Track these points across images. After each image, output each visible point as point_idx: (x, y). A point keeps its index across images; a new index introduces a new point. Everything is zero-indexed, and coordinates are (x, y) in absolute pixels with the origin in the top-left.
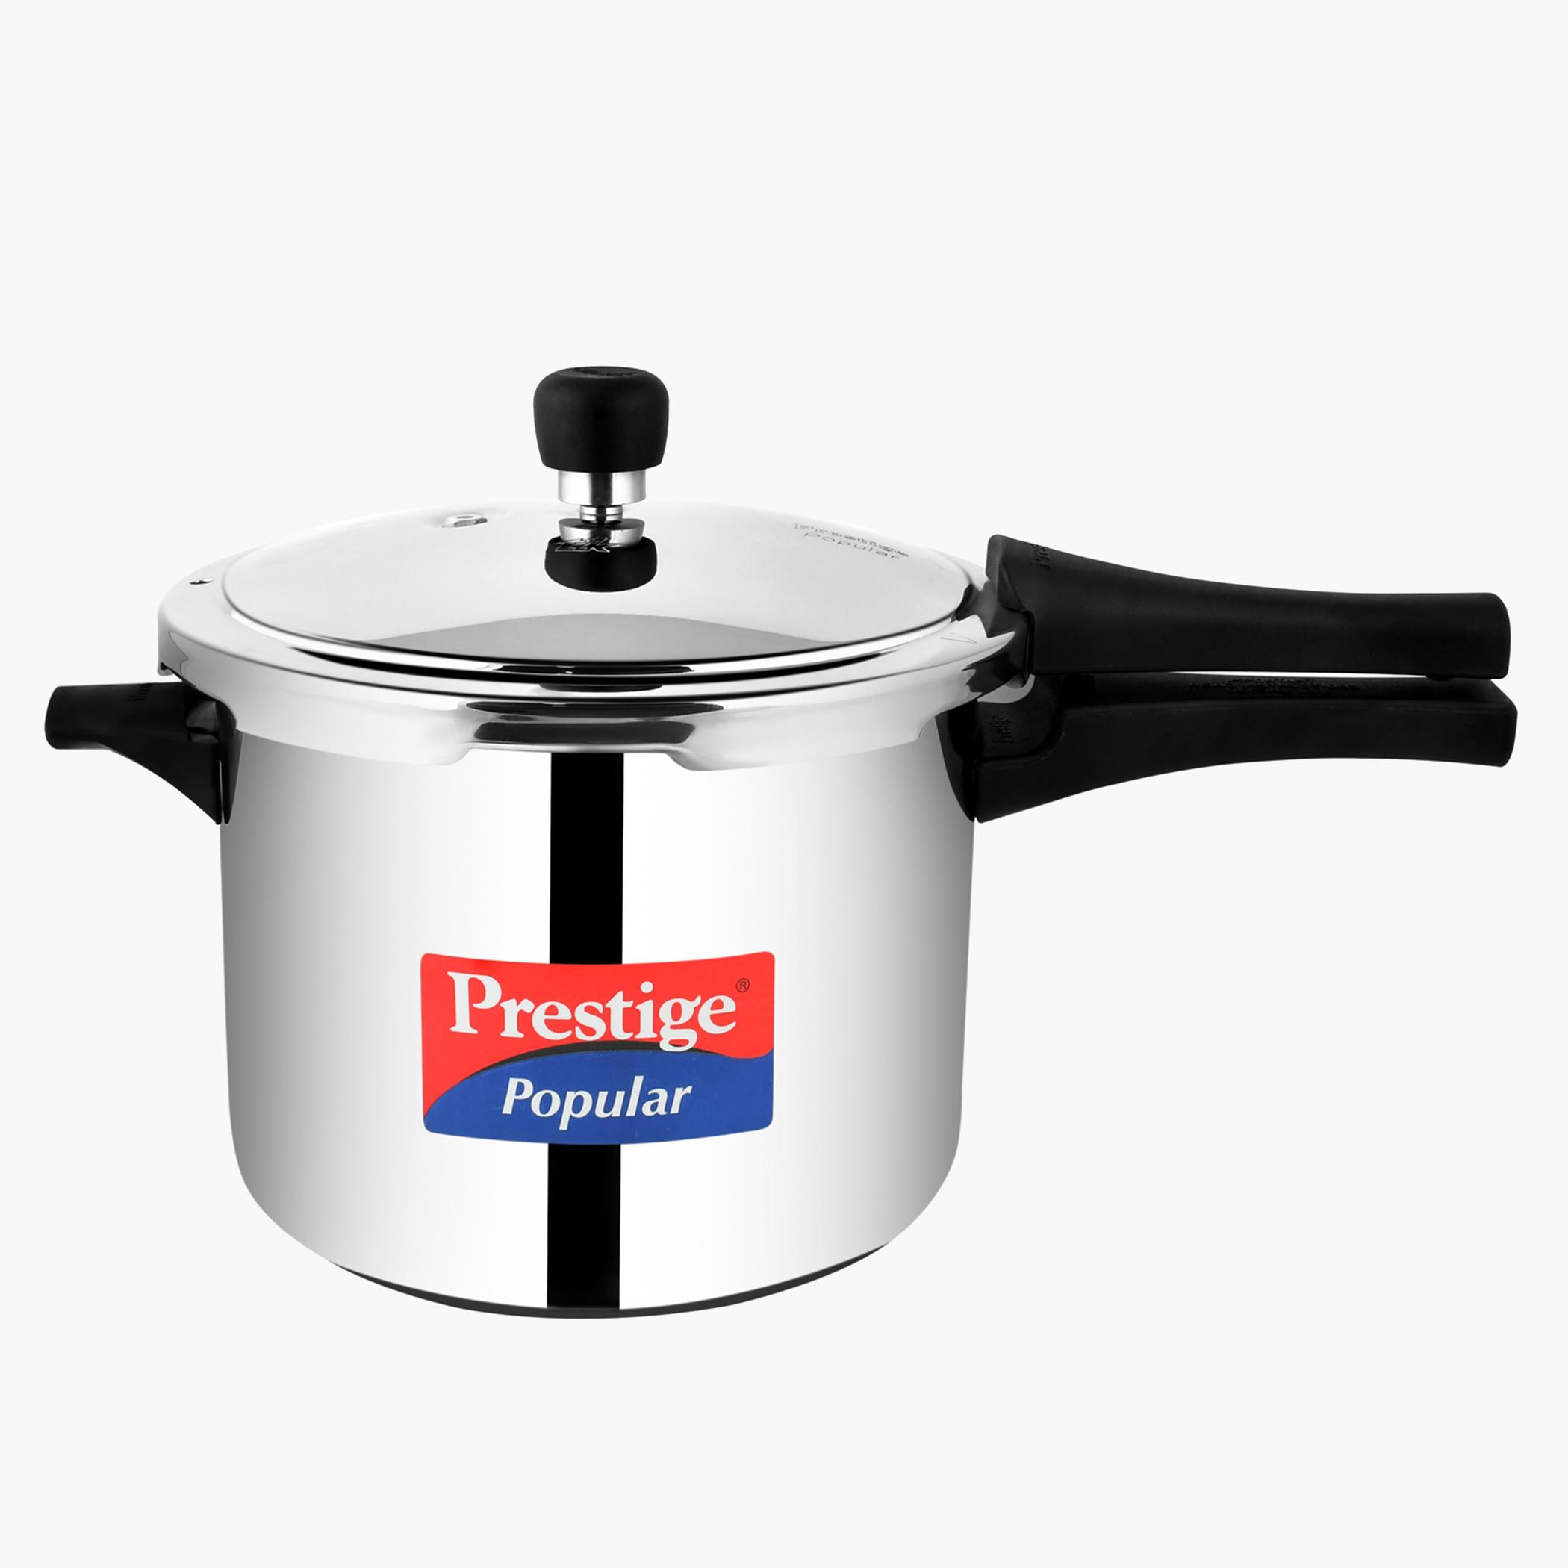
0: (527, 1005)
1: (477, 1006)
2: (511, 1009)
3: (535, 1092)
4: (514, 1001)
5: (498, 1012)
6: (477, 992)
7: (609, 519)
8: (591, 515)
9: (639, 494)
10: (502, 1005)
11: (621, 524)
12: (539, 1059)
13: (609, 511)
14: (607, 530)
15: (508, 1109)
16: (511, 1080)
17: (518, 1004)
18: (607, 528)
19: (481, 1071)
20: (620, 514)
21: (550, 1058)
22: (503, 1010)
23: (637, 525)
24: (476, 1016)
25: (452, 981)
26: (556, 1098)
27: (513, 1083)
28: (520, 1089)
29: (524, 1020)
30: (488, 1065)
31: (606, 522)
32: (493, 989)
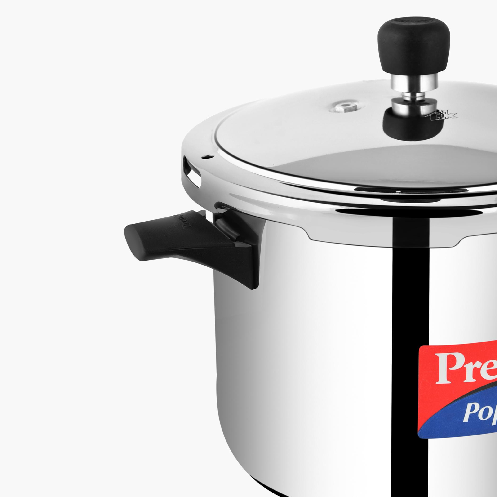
0: (478, 364)
1: (450, 369)
2: (470, 367)
3: (481, 408)
4: (471, 363)
5: (463, 370)
6: (451, 361)
7: (418, 99)
8: (408, 97)
9: (435, 85)
10: (465, 366)
11: (425, 102)
12: (483, 391)
13: (418, 95)
14: (417, 106)
15: (466, 419)
16: (468, 404)
17: (473, 364)
18: (417, 104)
19: (452, 403)
20: (424, 96)
21: (489, 390)
22: (465, 368)
23: (433, 102)
24: (450, 375)
25: (438, 358)
26: (491, 409)
27: (469, 406)
28: (473, 408)
29: (476, 372)
30: (456, 398)
31: (416, 101)
32: (460, 358)
